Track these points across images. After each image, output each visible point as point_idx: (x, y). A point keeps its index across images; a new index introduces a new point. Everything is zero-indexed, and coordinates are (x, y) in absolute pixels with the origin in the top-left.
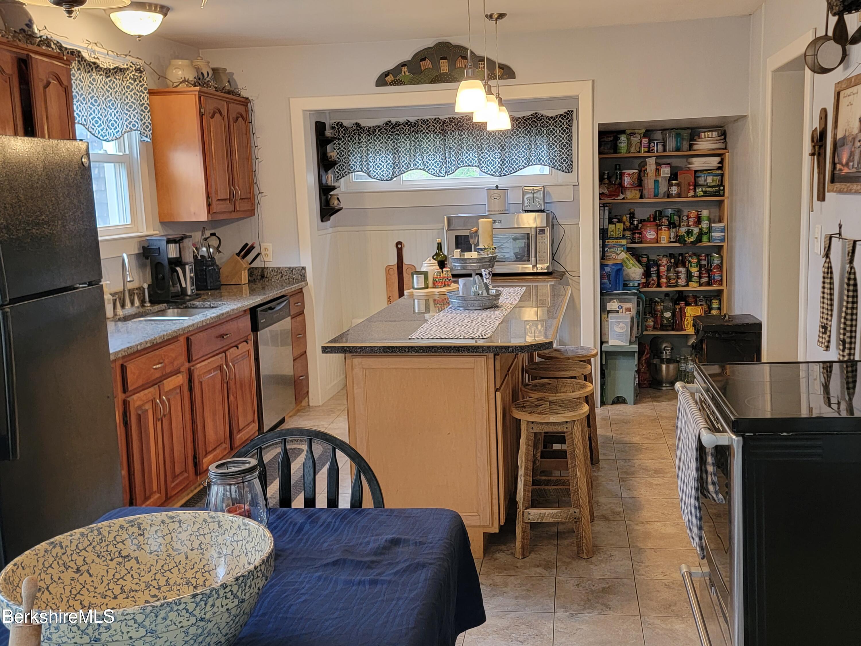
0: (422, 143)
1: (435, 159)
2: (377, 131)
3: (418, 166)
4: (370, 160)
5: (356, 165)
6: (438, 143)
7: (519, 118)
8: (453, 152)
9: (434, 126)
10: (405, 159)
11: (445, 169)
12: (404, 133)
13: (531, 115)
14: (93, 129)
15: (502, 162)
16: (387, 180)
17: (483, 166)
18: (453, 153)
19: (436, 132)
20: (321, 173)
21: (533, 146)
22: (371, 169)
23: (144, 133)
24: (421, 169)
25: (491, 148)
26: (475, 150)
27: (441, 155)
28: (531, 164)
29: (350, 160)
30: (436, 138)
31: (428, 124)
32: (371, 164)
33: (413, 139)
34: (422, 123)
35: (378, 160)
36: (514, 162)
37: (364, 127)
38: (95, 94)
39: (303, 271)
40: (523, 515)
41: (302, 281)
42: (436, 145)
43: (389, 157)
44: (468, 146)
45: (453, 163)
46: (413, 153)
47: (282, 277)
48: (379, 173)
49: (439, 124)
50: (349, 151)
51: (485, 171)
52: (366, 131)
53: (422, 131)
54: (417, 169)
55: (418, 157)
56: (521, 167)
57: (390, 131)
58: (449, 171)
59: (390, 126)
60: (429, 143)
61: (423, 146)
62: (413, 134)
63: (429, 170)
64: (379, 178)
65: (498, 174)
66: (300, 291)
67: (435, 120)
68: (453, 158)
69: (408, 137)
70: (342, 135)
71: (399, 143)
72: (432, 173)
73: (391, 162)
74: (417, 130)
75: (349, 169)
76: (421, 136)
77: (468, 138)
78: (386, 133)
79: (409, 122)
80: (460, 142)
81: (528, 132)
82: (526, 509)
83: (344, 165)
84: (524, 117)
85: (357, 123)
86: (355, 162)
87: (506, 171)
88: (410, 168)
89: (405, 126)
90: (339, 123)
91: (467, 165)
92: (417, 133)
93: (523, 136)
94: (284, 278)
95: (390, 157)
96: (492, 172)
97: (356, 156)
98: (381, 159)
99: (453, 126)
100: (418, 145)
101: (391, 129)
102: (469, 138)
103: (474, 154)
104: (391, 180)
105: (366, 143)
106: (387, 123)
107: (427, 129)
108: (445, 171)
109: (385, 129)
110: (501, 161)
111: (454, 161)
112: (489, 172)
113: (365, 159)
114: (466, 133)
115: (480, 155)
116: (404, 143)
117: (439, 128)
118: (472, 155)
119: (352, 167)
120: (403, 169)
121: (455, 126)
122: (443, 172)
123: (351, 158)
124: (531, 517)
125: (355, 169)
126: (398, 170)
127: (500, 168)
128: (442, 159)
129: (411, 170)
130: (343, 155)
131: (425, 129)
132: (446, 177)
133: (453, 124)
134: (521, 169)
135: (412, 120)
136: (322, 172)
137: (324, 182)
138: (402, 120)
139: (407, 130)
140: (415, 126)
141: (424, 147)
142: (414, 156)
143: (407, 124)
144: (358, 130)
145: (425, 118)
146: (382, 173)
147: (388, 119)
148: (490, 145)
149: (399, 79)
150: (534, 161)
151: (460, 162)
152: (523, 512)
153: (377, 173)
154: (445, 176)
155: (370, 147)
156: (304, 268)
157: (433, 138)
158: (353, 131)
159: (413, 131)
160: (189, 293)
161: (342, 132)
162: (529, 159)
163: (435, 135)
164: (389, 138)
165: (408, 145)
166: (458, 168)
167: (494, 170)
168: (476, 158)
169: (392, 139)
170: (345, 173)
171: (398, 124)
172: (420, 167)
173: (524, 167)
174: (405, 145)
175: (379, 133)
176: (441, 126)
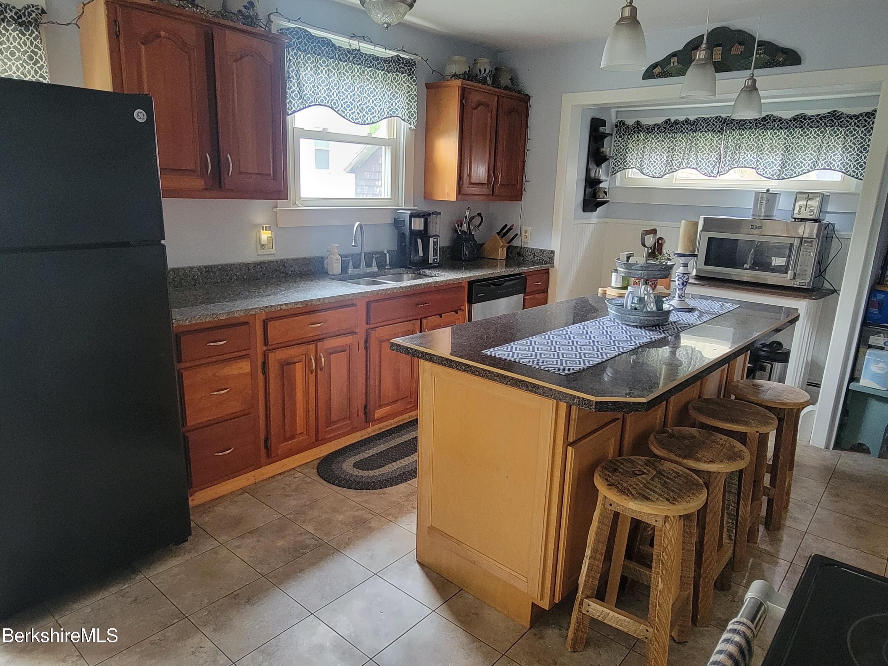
0: (698, 142)
1: (708, 158)
2: (656, 129)
3: (691, 165)
4: (645, 157)
5: (632, 161)
6: (715, 142)
7: (813, 116)
8: (730, 151)
9: (714, 125)
10: (678, 158)
11: (717, 169)
12: (682, 131)
13: (828, 113)
14: (344, 112)
15: (783, 165)
16: (658, 177)
17: (760, 168)
18: (730, 153)
19: (715, 131)
20: (590, 166)
21: (824, 148)
22: (644, 166)
23: (409, 121)
24: (693, 168)
25: (773, 150)
26: (755, 150)
27: (717, 154)
28: (817, 168)
29: (627, 157)
30: (714, 137)
31: (708, 122)
32: (645, 161)
33: (690, 137)
34: (702, 121)
35: (653, 157)
36: (798, 165)
37: (644, 125)
38: (350, 81)
39: (552, 255)
40: (581, 604)
41: (549, 263)
42: (713, 144)
43: (663, 155)
44: (747, 146)
45: (728, 163)
46: (688, 152)
47: (534, 257)
48: (652, 171)
49: (720, 122)
50: (627, 148)
51: (761, 173)
52: (646, 129)
53: (700, 129)
54: (690, 167)
55: (693, 156)
56: (806, 170)
57: (668, 129)
58: (722, 172)
59: (670, 124)
60: (705, 142)
61: (699, 144)
62: (691, 132)
63: (701, 169)
64: (651, 175)
65: (776, 178)
66: (547, 272)
67: (716, 119)
68: (729, 158)
69: (685, 136)
70: (623, 132)
71: (676, 141)
72: (704, 173)
73: (664, 159)
74: (696, 129)
75: (625, 166)
76: (698, 134)
77: (748, 138)
78: (664, 131)
79: (689, 120)
80: (739, 142)
81: (822, 132)
82: (587, 597)
83: (619, 162)
84: (820, 115)
85: (638, 122)
86: (631, 159)
87: (786, 175)
88: (682, 167)
89: (684, 125)
90: (622, 121)
91: (743, 166)
92: (695, 132)
93: (814, 137)
94: (536, 259)
95: (665, 155)
96: (769, 175)
97: (633, 153)
98: (656, 157)
99: (734, 125)
100: (695, 144)
101: (670, 127)
102: (750, 137)
103: (753, 155)
104: (661, 178)
105: (644, 140)
106: (667, 122)
107: (706, 127)
108: (717, 171)
109: (664, 127)
110: (782, 163)
111: (729, 161)
112: (765, 175)
113: (640, 156)
114: (748, 133)
115: (759, 155)
116: (681, 141)
117: (719, 127)
118: (750, 156)
119: (627, 164)
120: (675, 167)
121: (736, 125)
122: (715, 172)
123: (629, 155)
124: (590, 610)
125: (630, 165)
126: (670, 168)
127: (780, 171)
128: (717, 159)
129: (682, 168)
130: (621, 152)
131: (705, 127)
132: (718, 177)
133: (735, 123)
134: (805, 173)
135: (692, 118)
136: (592, 166)
137: (592, 175)
138: (682, 118)
139: (685, 129)
140: (694, 124)
141: (699, 146)
142: (688, 155)
143: (686, 122)
144: (638, 128)
145: (706, 116)
146: (655, 171)
147: (668, 118)
148: (772, 146)
149: (667, 71)
150: (822, 165)
151: (734, 162)
152: (582, 601)
153: (650, 171)
154: (716, 177)
155: (648, 145)
156: (553, 252)
157: (711, 137)
158: (634, 129)
159: (692, 129)
160: (431, 261)
161: (623, 130)
162: (817, 162)
163: (714, 134)
164: (667, 136)
165: (684, 143)
166: (733, 168)
167: (772, 173)
168: (754, 159)
169: (670, 138)
170: (619, 168)
171: (676, 122)
172: (693, 166)
173: (809, 171)
174: (681, 143)
175: (658, 131)
176: (722, 125)
